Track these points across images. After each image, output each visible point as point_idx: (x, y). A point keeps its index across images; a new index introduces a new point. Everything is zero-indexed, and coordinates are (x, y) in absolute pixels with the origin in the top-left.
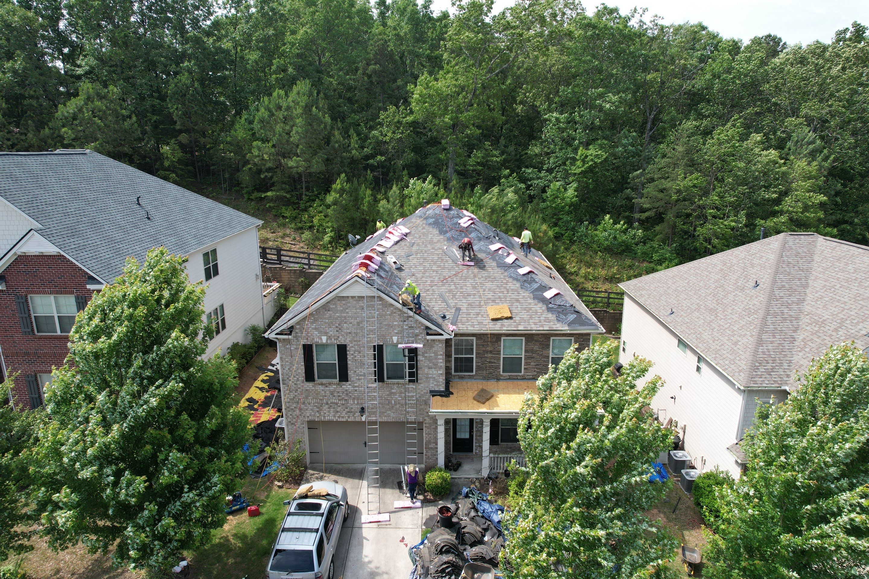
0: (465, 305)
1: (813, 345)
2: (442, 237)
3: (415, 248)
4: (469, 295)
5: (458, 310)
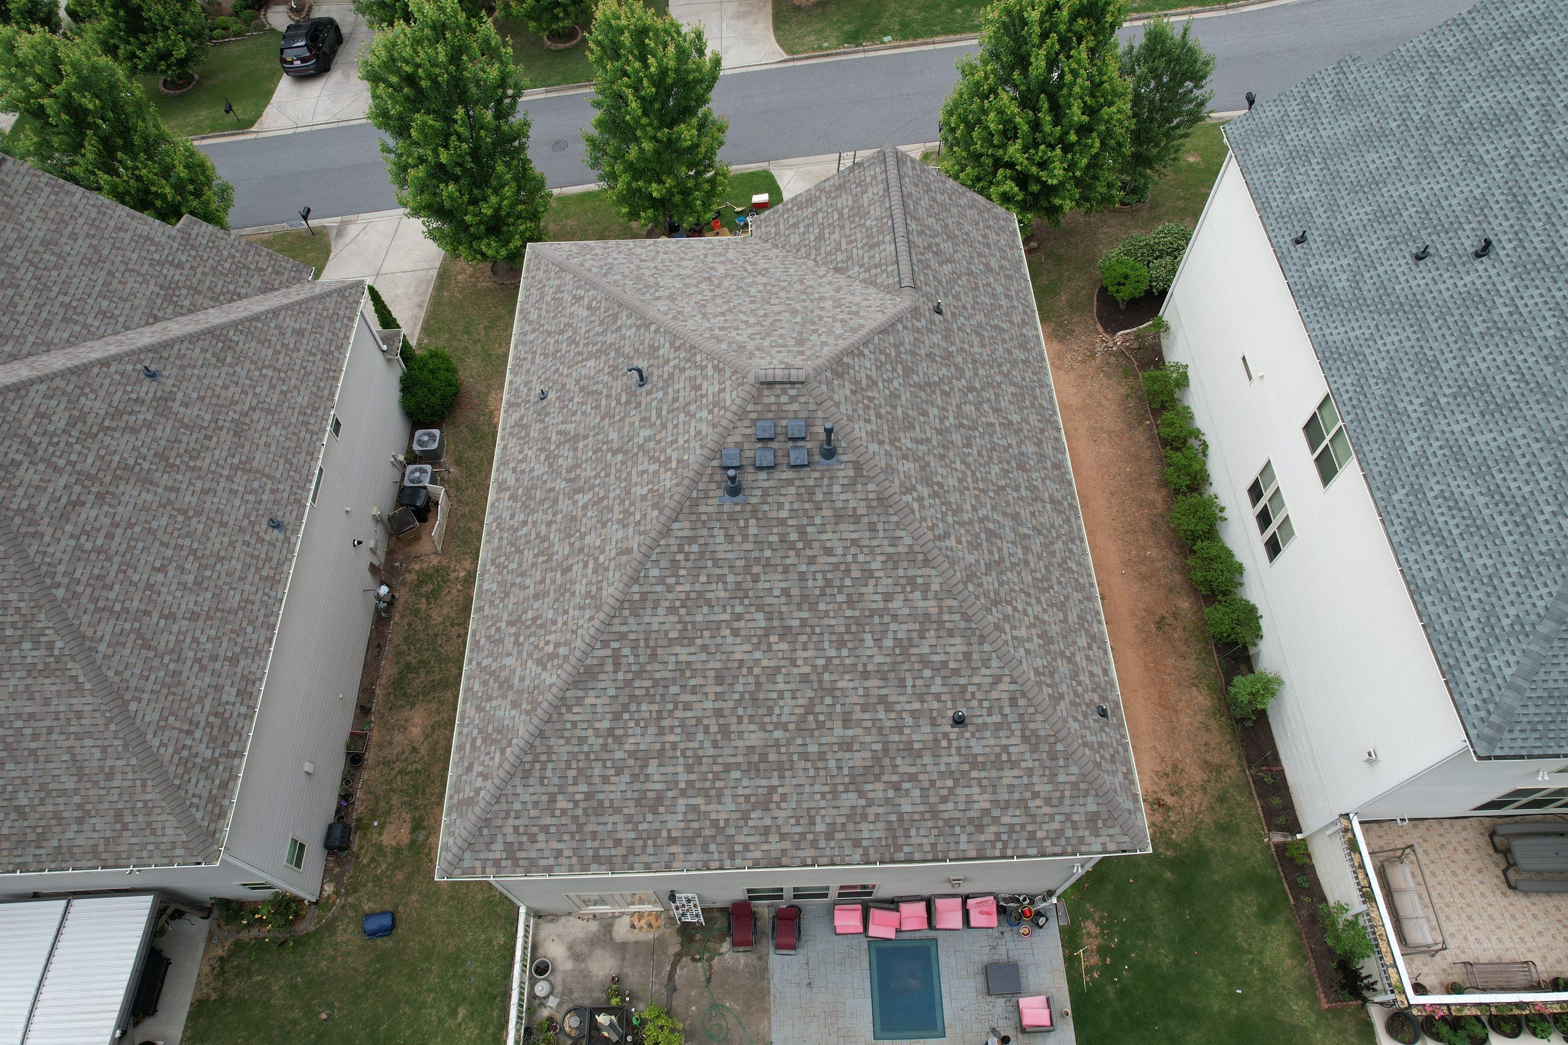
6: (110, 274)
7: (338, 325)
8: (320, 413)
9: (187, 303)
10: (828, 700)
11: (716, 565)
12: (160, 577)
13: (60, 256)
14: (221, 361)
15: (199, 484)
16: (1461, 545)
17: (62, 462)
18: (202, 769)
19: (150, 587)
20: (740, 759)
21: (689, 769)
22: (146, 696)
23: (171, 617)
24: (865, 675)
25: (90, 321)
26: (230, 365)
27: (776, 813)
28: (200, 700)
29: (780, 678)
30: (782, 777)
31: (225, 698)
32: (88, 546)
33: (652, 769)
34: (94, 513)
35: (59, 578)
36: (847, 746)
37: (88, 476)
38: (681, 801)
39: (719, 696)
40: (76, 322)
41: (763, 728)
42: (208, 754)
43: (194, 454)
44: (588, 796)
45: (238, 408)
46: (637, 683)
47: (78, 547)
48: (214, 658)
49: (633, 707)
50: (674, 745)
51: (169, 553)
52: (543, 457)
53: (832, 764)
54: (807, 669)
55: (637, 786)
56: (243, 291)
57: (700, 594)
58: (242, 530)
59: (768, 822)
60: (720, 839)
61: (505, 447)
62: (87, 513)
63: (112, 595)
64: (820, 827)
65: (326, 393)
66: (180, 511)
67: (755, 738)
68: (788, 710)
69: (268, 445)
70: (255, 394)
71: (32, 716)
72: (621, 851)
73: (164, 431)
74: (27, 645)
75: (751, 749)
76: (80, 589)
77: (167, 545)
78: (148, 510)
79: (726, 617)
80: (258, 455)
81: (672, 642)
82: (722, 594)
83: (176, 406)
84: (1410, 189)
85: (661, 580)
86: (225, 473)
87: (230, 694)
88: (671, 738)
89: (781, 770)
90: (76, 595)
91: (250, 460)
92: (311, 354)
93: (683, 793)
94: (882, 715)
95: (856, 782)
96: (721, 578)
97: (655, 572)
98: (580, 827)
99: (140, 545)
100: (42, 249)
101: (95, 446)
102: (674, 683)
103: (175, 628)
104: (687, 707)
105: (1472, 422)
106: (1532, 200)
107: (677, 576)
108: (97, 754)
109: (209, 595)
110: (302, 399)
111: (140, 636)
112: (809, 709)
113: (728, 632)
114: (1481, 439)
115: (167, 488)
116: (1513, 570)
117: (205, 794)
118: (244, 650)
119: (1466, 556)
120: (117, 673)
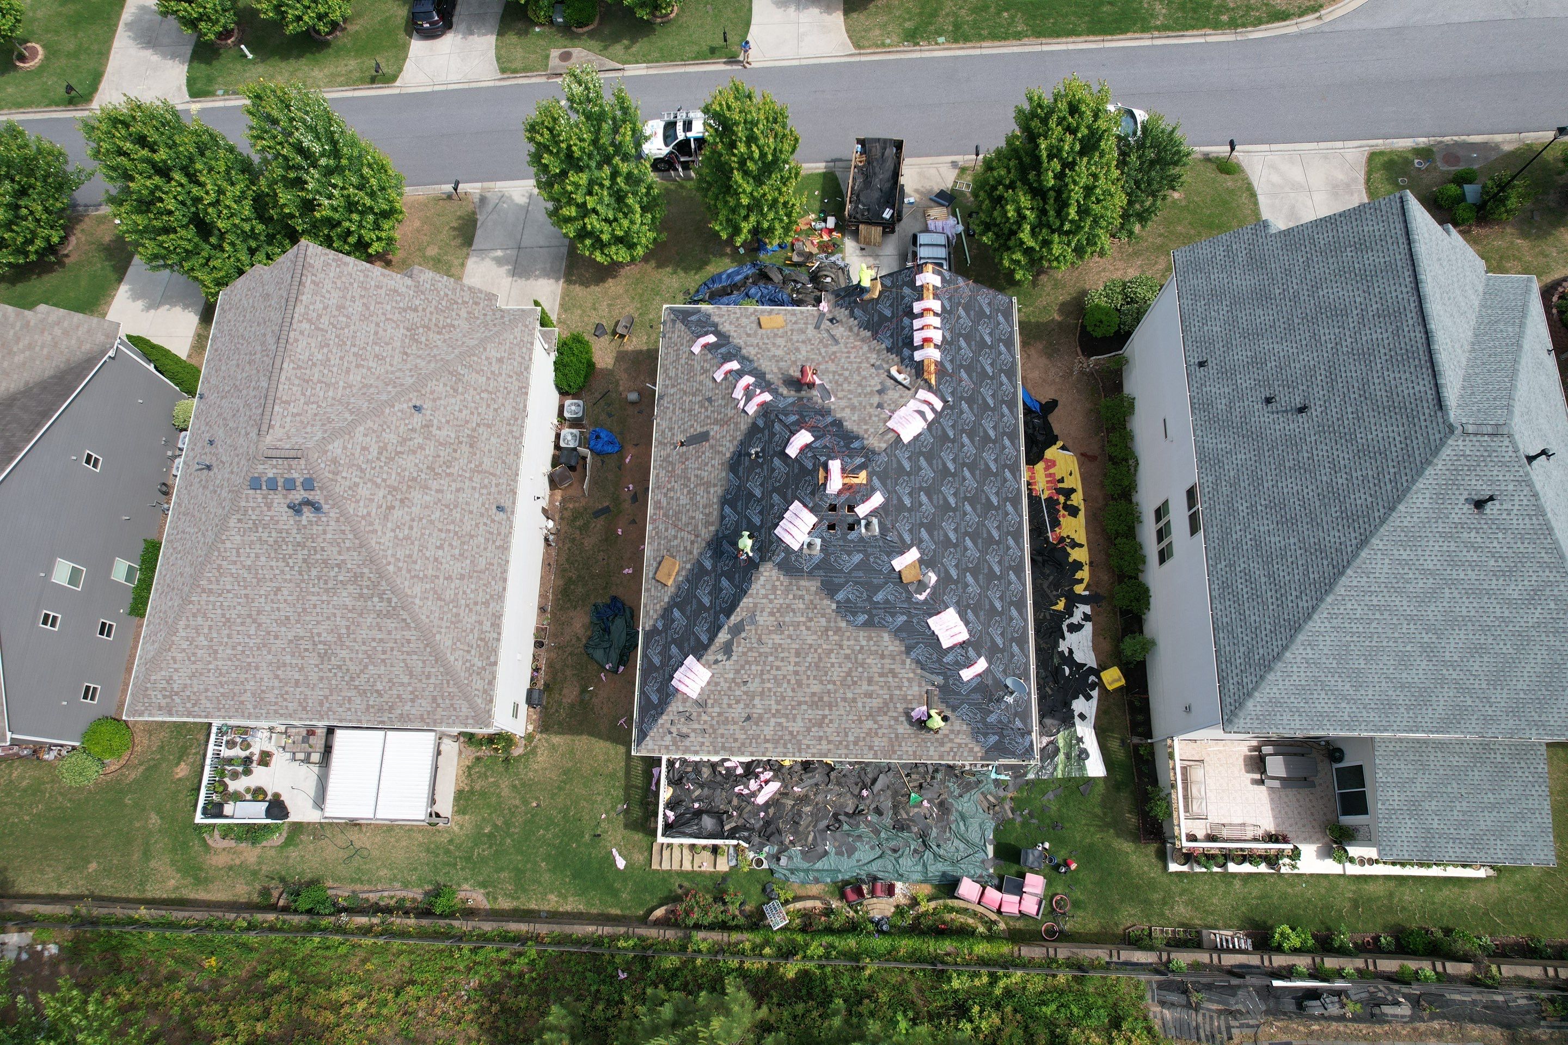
0: (809, 331)
1: (441, 318)
2: (838, 416)
3: (876, 400)
4: (803, 342)
5: (817, 327)
6: (377, 325)
7: (524, 350)
8: (519, 422)
9: (423, 339)
10: (860, 669)
11: (798, 589)
12: (440, 553)
13: (348, 317)
14: (456, 391)
15: (454, 485)
16: (1246, 605)
17: (379, 481)
18: (478, 674)
19: (436, 560)
20: (807, 699)
21: (778, 703)
22: (443, 630)
23: (449, 578)
24: (883, 657)
25: (371, 364)
26: (462, 394)
27: (826, 729)
28: (472, 630)
29: (833, 655)
30: (830, 710)
31: (485, 628)
32: (401, 536)
33: (757, 701)
34: (400, 513)
35: (390, 559)
36: (869, 695)
37: (395, 489)
38: (773, 720)
39: (796, 664)
40: (363, 366)
41: (821, 682)
42: (480, 664)
43: (448, 464)
44: (720, 714)
45: (469, 426)
46: (750, 654)
47: (396, 537)
48: (476, 603)
49: (747, 667)
50: (770, 690)
51: (443, 535)
52: (685, 491)
53: (860, 705)
54: (848, 652)
55: (748, 710)
56: (456, 323)
57: (788, 606)
58: (482, 515)
59: (821, 734)
60: (794, 741)
61: (657, 475)
62: (397, 513)
63: (417, 567)
64: (851, 738)
65: (521, 406)
66: (447, 506)
67: (816, 688)
68: (837, 674)
69: (490, 451)
70: (479, 414)
71: (381, 640)
72: (737, 745)
73: (430, 450)
74: (376, 599)
75: (814, 694)
76: (400, 564)
77: (440, 530)
78: (427, 507)
79: (803, 619)
80: (485, 460)
81: (770, 632)
82: (802, 606)
83: (434, 431)
84: (1276, 346)
85: (766, 596)
86: (467, 475)
87: (487, 626)
88: (768, 685)
89: (830, 706)
90: (400, 569)
91: (481, 464)
92: (511, 377)
93: (774, 716)
94: (890, 679)
95: (872, 715)
96: (802, 597)
97: (763, 592)
98: (715, 731)
99: (427, 532)
100: (337, 313)
101: (394, 467)
102: (771, 654)
103: (453, 586)
104: (778, 668)
105: (1271, 527)
106: (1339, 380)
107: (775, 594)
108: (421, 665)
109: (468, 561)
110: (507, 413)
111: (436, 592)
112: (849, 674)
113: (803, 628)
114: (1273, 540)
115: (438, 491)
116: (1268, 627)
117: (481, 688)
118: (492, 596)
119: (1247, 612)
120: (428, 617)
